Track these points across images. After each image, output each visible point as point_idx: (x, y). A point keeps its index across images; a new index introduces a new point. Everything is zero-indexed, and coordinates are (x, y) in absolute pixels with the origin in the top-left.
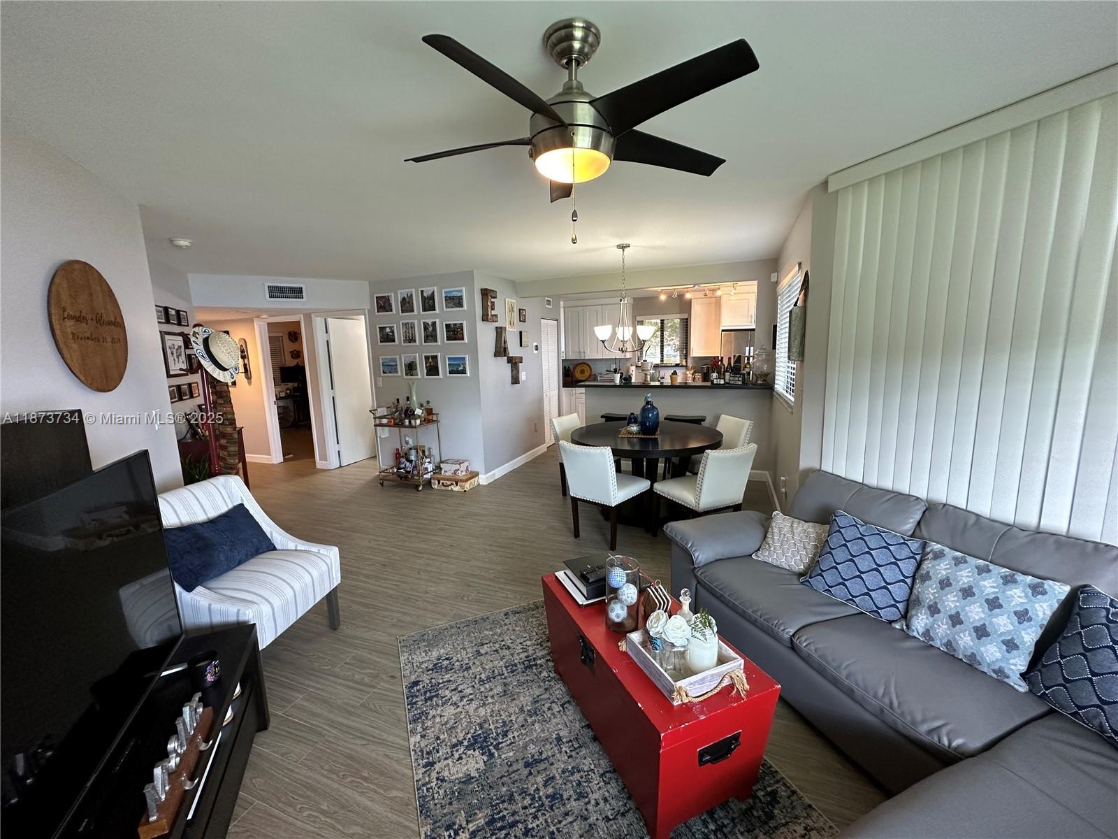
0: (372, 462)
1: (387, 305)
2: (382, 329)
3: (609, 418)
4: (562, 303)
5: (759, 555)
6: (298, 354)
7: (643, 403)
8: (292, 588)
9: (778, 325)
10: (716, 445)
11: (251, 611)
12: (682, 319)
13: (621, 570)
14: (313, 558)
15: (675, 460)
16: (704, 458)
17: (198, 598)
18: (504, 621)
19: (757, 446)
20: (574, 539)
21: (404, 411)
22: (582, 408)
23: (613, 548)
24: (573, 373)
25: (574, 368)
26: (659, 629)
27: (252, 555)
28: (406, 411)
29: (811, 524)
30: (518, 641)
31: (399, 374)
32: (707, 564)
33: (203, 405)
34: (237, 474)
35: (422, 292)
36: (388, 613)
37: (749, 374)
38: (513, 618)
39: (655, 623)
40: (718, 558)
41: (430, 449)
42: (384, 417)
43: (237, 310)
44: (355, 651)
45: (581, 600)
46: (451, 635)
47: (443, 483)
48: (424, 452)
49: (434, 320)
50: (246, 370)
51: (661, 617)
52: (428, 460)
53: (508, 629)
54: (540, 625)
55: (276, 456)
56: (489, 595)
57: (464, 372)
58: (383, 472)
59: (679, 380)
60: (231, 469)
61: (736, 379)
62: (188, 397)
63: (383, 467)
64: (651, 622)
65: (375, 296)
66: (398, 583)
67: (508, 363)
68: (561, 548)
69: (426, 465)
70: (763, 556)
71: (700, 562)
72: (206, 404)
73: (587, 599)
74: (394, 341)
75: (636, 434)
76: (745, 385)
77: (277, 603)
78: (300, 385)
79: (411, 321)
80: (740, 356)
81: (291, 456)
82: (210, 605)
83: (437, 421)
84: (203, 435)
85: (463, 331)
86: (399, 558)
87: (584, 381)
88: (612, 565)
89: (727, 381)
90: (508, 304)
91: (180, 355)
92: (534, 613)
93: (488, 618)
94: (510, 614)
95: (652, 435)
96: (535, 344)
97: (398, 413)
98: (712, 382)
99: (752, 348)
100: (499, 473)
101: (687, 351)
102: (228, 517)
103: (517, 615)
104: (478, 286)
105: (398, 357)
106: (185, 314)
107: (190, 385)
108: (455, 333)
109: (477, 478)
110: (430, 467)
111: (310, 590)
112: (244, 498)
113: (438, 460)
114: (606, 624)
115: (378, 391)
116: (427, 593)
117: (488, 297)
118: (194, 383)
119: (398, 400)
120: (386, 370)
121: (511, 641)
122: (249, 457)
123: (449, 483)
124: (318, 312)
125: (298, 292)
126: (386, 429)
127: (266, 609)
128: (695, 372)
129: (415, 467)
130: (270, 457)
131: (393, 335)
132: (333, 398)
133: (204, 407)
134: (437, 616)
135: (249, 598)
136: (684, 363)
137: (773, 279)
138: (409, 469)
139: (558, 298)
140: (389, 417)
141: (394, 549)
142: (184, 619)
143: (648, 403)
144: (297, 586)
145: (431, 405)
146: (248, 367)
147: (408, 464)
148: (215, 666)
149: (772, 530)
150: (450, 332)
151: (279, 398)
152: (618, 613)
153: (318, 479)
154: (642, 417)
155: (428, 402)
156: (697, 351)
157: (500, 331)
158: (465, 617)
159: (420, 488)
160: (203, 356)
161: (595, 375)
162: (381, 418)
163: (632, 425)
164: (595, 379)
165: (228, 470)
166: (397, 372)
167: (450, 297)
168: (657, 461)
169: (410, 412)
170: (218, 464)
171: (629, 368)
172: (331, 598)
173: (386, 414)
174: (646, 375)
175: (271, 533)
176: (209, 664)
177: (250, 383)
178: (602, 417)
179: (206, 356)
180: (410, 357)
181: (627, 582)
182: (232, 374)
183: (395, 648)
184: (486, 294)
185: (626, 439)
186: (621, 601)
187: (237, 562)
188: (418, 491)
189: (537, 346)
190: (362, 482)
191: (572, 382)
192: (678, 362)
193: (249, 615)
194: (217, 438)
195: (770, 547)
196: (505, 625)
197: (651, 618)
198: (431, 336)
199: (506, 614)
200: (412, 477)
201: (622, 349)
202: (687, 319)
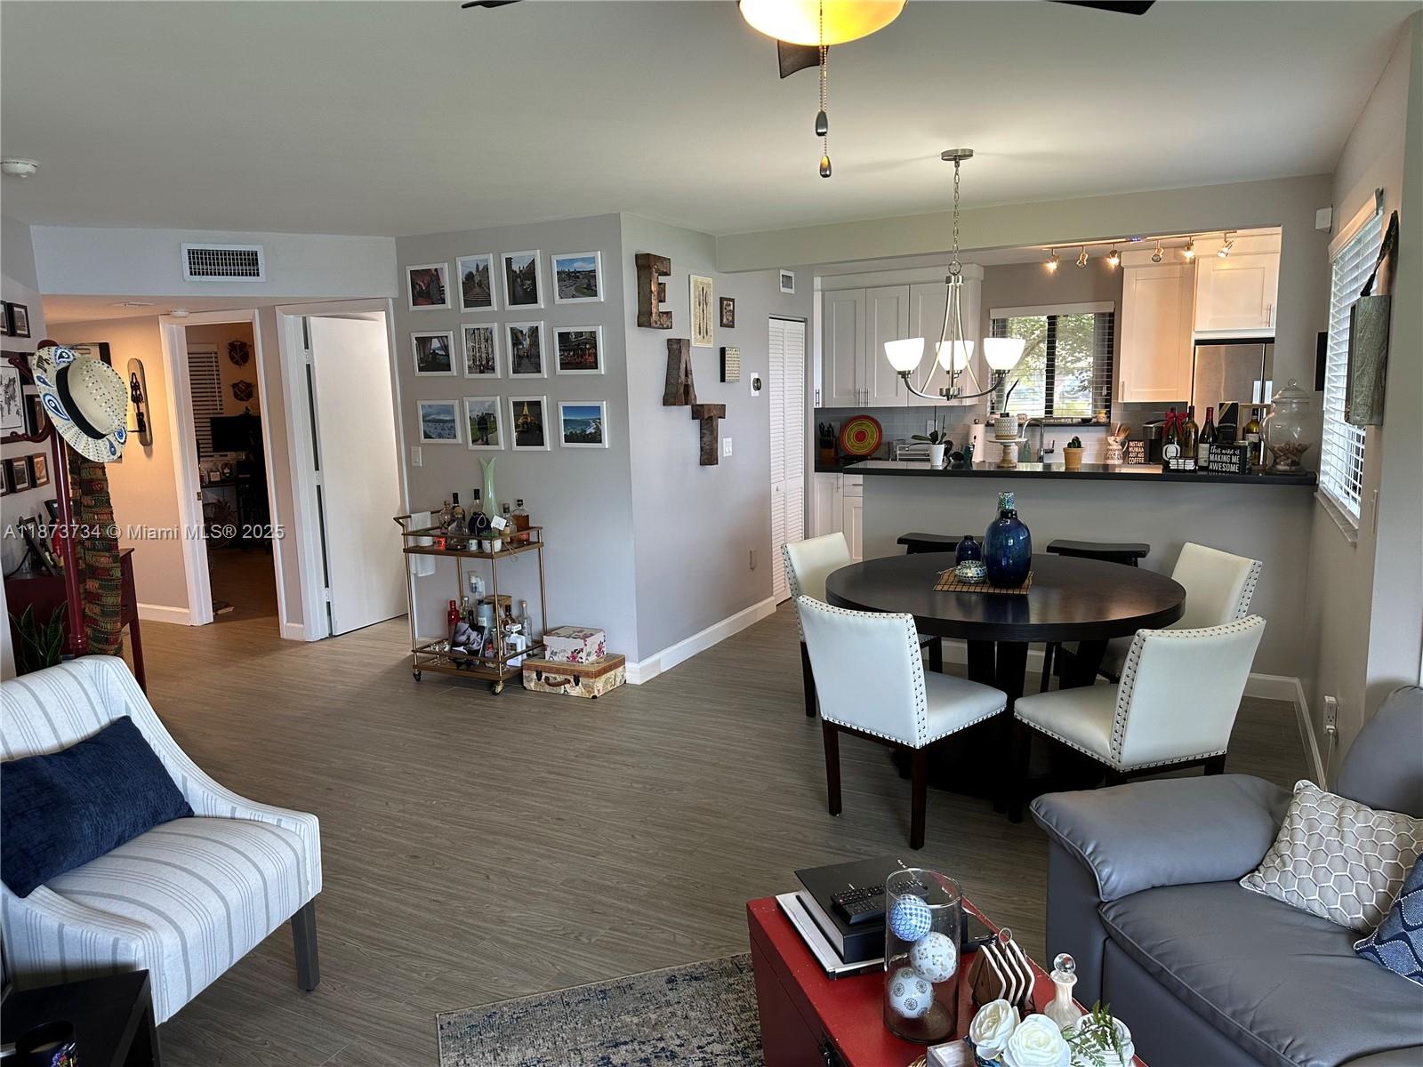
0: (398, 627)
1: (434, 291)
2: (423, 342)
3: (916, 545)
4: (818, 282)
5: (1258, 880)
6: (247, 391)
7: (994, 515)
8: (222, 898)
9: (1330, 332)
10: (1165, 618)
11: (140, 943)
12: (1099, 316)
13: (922, 903)
14: (268, 837)
15: (1071, 647)
16: (1133, 647)
17: (38, 910)
18: (665, 995)
19: (1263, 623)
20: (828, 816)
21: (468, 519)
22: (856, 524)
23: (916, 842)
24: (839, 440)
25: (843, 428)
26: (997, 1043)
27: (144, 825)
28: (473, 520)
29: (1386, 815)
30: (695, 1042)
31: (459, 440)
32: (1131, 894)
33: (54, 501)
34: (118, 653)
35: (509, 261)
36: (417, 963)
37: (1256, 447)
38: (685, 991)
39: (989, 1028)
40: (1157, 883)
41: (521, 603)
42: (425, 533)
43: (126, 301)
44: (348, 1041)
45: (832, 963)
46: (550, 1020)
47: (547, 678)
48: (508, 609)
49: (534, 324)
50: (142, 426)
51: (1003, 1016)
52: (517, 627)
53: (673, 1014)
54: (743, 1009)
55: (198, 609)
56: (636, 935)
57: (596, 438)
58: (421, 650)
59: (1088, 458)
60: (107, 641)
61: (1225, 458)
62: (26, 485)
63: (421, 640)
64: (980, 1026)
65: (409, 269)
66: (440, 899)
67: (693, 418)
68: (800, 837)
69: (514, 638)
70: (1266, 884)
71: (1115, 889)
72: (59, 500)
73: (844, 960)
74: (447, 367)
75: (977, 584)
76: (1246, 474)
77: (192, 930)
78: (251, 456)
79: (485, 326)
80: (1234, 406)
81: (231, 609)
82: (61, 926)
83: (538, 544)
84: (55, 566)
85: (595, 347)
86: (448, 843)
87: (863, 458)
88: (904, 888)
89: (1202, 463)
90: (696, 287)
91: (13, 397)
92: (731, 981)
93: (630, 987)
94: (680, 980)
95: (1014, 587)
96: (755, 376)
97: (454, 525)
98: (1166, 464)
99: (1269, 384)
100: (669, 658)
101: (1109, 389)
102: (98, 743)
103: (694, 983)
104: (632, 245)
105: (456, 403)
106: (23, 310)
107: (30, 459)
108: (579, 352)
109: (621, 669)
110: (521, 643)
111: (259, 903)
112: (131, 706)
113: (538, 627)
114: (886, 1022)
115: (414, 476)
116: (502, 921)
117: (651, 274)
118: (39, 455)
119: (455, 496)
120: (432, 431)
121: (678, 1042)
122: (146, 611)
123: (560, 678)
124: (291, 304)
125: (247, 263)
126: (430, 558)
127: (169, 940)
128: (1129, 439)
129: (489, 642)
130: (186, 611)
131: (447, 355)
132: (319, 487)
133: (56, 505)
134: (522, 975)
135: (138, 917)
136: (1102, 418)
137: (1322, 222)
138: (475, 647)
139: (808, 271)
140: (438, 532)
141: (435, 823)
142: (11, 951)
143: (1005, 514)
144: (233, 896)
145: (527, 509)
146: (145, 419)
147: (474, 635)
148: (69, 1055)
149: (1291, 823)
150: (570, 351)
151: (206, 484)
152: (911, 997)
153: (286, 662)
154: (992, 545)
155: (520, 502)
156: (1135, 387)
157: (676, 349)
158: (582, 980)
159: (499, 689)
160: (55, 408)
161: (889, 444)
162: (417, 534)
163: (967, 563)
164: (889, 455)
165: (102, 645)
166: (455, 437)
167: (569, 274)
168: (1023, 649)
169: (482, 522)
170: (83, 632)
171: (969, 427)
172: (302, 923)
173: (429, 526)
174: (1006, 447)
175: (184, 779)
176: (58, 1049)
177: (149, 454)
178: (901, 541)
179: (62, 408)
180: (483, 403)
181: (934, 928)
182: (112, 446)
183: (431, 1039)
184: (647, 265)
185: (953, 597)
186: (918, 972)
187: (116, 838)
188: (495, 694)
189: (758, 379)
190: (377, 671)
191: (837, 460)
192: (1088, 414)
193: (136, 952)
194: (82, 576)
195: (1285, 865)
196: (668, 1004)
197: (981, 1015)
198: (527, 359)
199: (671, 980)
200: (483, 663)
201: (948, 390)
202: (1112, 315)
